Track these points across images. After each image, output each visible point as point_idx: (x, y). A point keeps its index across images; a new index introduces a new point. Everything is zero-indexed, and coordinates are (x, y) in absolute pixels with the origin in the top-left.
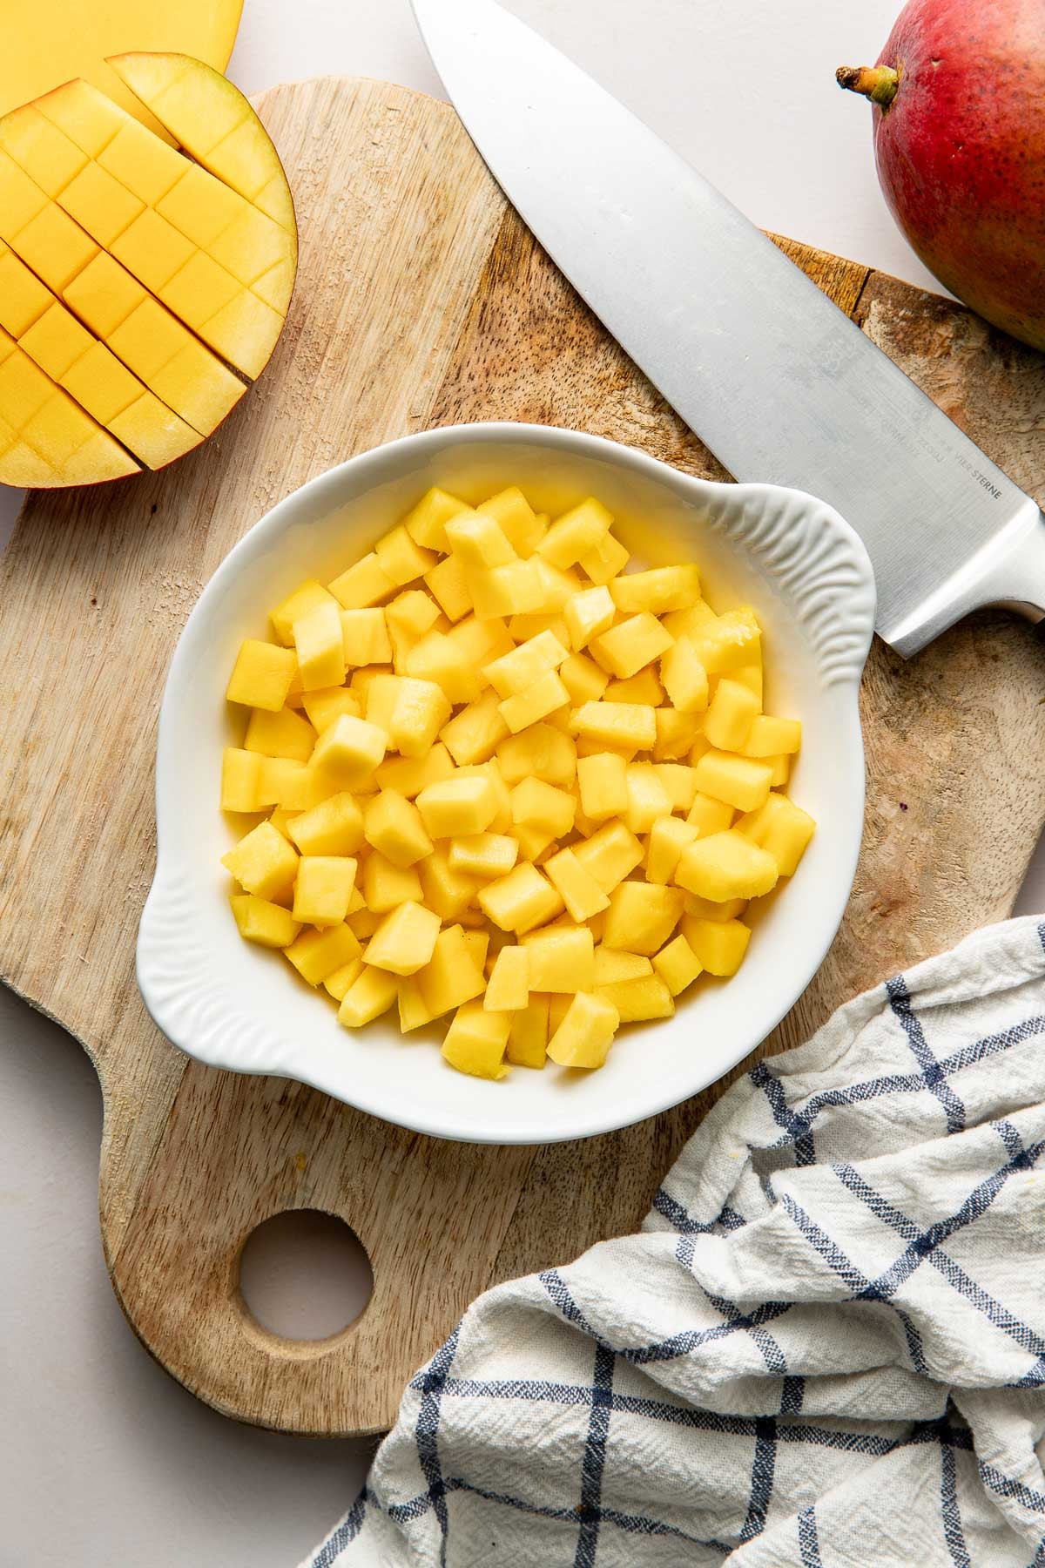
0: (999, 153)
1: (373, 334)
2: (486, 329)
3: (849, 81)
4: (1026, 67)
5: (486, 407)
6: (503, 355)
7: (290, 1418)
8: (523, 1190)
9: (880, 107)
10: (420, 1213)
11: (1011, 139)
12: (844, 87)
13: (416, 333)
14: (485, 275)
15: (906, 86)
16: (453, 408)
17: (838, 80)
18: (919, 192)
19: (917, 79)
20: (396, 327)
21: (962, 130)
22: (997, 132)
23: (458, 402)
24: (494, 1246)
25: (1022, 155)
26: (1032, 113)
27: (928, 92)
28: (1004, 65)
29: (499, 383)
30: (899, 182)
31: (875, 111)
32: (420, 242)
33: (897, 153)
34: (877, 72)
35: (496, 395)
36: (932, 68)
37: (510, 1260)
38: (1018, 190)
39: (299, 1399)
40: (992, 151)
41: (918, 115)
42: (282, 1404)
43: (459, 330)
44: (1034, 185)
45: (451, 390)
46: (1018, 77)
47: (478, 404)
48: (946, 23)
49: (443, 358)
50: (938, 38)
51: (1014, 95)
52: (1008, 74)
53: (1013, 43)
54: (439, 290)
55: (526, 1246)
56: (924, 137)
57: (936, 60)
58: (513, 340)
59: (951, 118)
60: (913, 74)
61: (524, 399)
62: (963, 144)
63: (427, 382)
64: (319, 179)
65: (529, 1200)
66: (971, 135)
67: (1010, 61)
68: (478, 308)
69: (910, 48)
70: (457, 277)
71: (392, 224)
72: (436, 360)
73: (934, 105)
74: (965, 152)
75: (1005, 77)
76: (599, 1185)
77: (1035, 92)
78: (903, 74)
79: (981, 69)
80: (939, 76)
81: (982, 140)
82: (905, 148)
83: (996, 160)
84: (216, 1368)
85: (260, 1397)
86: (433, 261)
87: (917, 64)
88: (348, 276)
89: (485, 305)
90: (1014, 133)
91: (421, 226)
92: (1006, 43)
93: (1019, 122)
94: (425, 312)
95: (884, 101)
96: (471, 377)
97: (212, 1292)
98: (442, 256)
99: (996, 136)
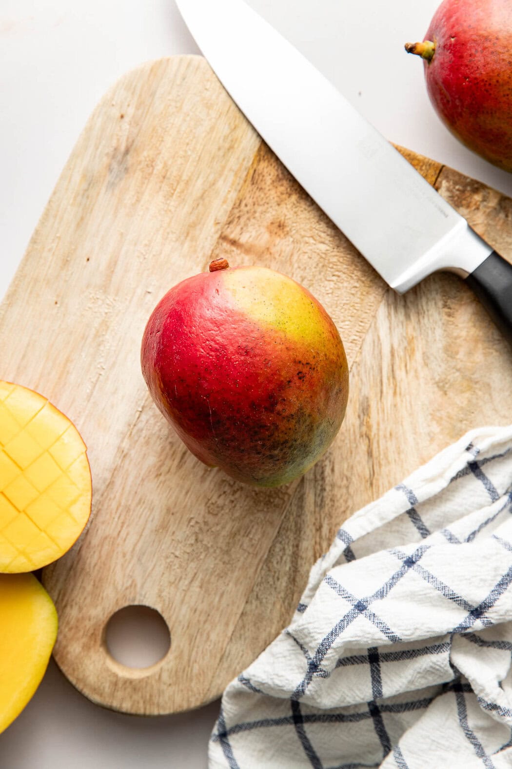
0: (486, 81)
1: (200, 182)
2: (255, 182)
3: (411, 50)
4: (497, 39)
5: (252, 220)
6: (262, 195)
7: (126, 706)
8: (247, 602)
9: (426, 61)
10: (195, 611)
11: (491, 74)
12: (408, 52)
13: (220, 183)
14: (256, 156)
15: (439, 51)
16: (236, 220)
17: (406, 49)
18: (448, 101)
19: (444, 47)
20: (211, 178)
21: (468, 71)
22: (484, 71)
23: (239, 217)
24: (231, 628)
25: (497, 81)
26: (501, 61)
27: (450, 53)
28: (486, 38)
29: (259, 209)
30: (439, 97)
31: (424, 63)
32: (225, 138)
33: (436, 83)
34: (425, 44)
35: (257, 215)
36: (451, 41)
37: (238, 635)
38: (496, 99)
39: (131, 697)
40: (483, 80)
41: (446, 65)
42: (123, 699)
43: (242, 182)
44: (504, 96)
45: (236, 211)
46: (494, 44)
47: (249, 219)
48: (457, 19)
49: (233, 196)
50: (453, 27)
51: (492, 53)
52: (488, 43)
53: (490, 28)
54: (233, 162)
55: (246, 629)
56: (449, 75)
57: (453, 37)
58: (267, 188)
59: (462, 65)
60: (442, 44)
61: (271, 218)
62: (468, 77)
63: (225, 206)
64: (178, 105)
65: (249, 607)
66: (472, 73)
67: (489, 36)
68: (252, 172)
69: (440, 31)
70: (242, 157)
71: (212, 129)
72: (229, 196)
73: (453, 59)
74: (469, 82)
75: (487, 44)
76: (284, 602)
77: (502, 51)
78: (437, 44)
79: (475, 41)
80: (455, 45)
81: (478, 75)
82: (440, 81)
83: (485, 85)
84: (92, 679)
85: (112, 695)
86: (231, 148)
87: (443, 40)
88: (189, 153)
89: (255, 171)
90: (493, 71)
91: (227, 131)
92: (486, 28)
93: (495, 66)
94: (226, 172)
95: (428, 58)
96: (246, 205)
97: (92, 643)
98: (236, 146)
99: (484, 73)
